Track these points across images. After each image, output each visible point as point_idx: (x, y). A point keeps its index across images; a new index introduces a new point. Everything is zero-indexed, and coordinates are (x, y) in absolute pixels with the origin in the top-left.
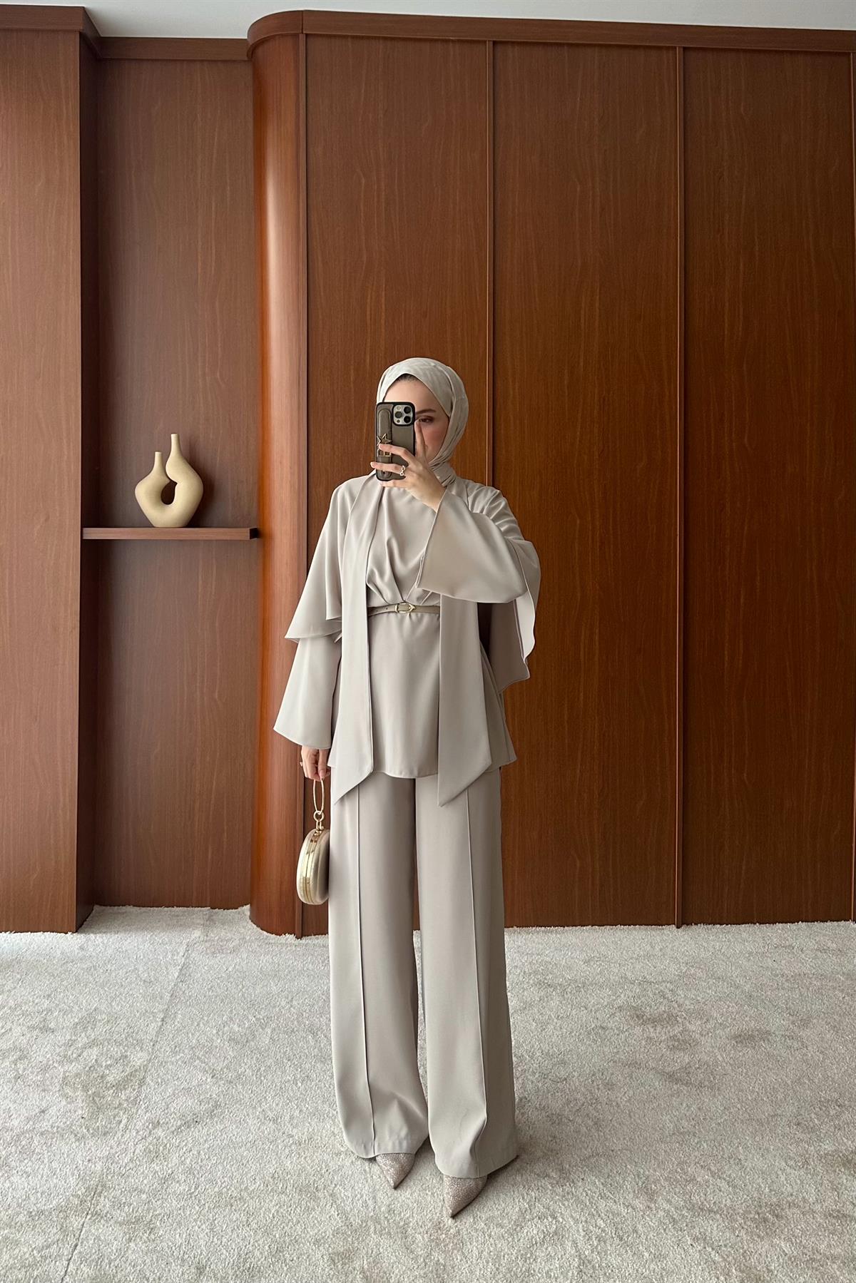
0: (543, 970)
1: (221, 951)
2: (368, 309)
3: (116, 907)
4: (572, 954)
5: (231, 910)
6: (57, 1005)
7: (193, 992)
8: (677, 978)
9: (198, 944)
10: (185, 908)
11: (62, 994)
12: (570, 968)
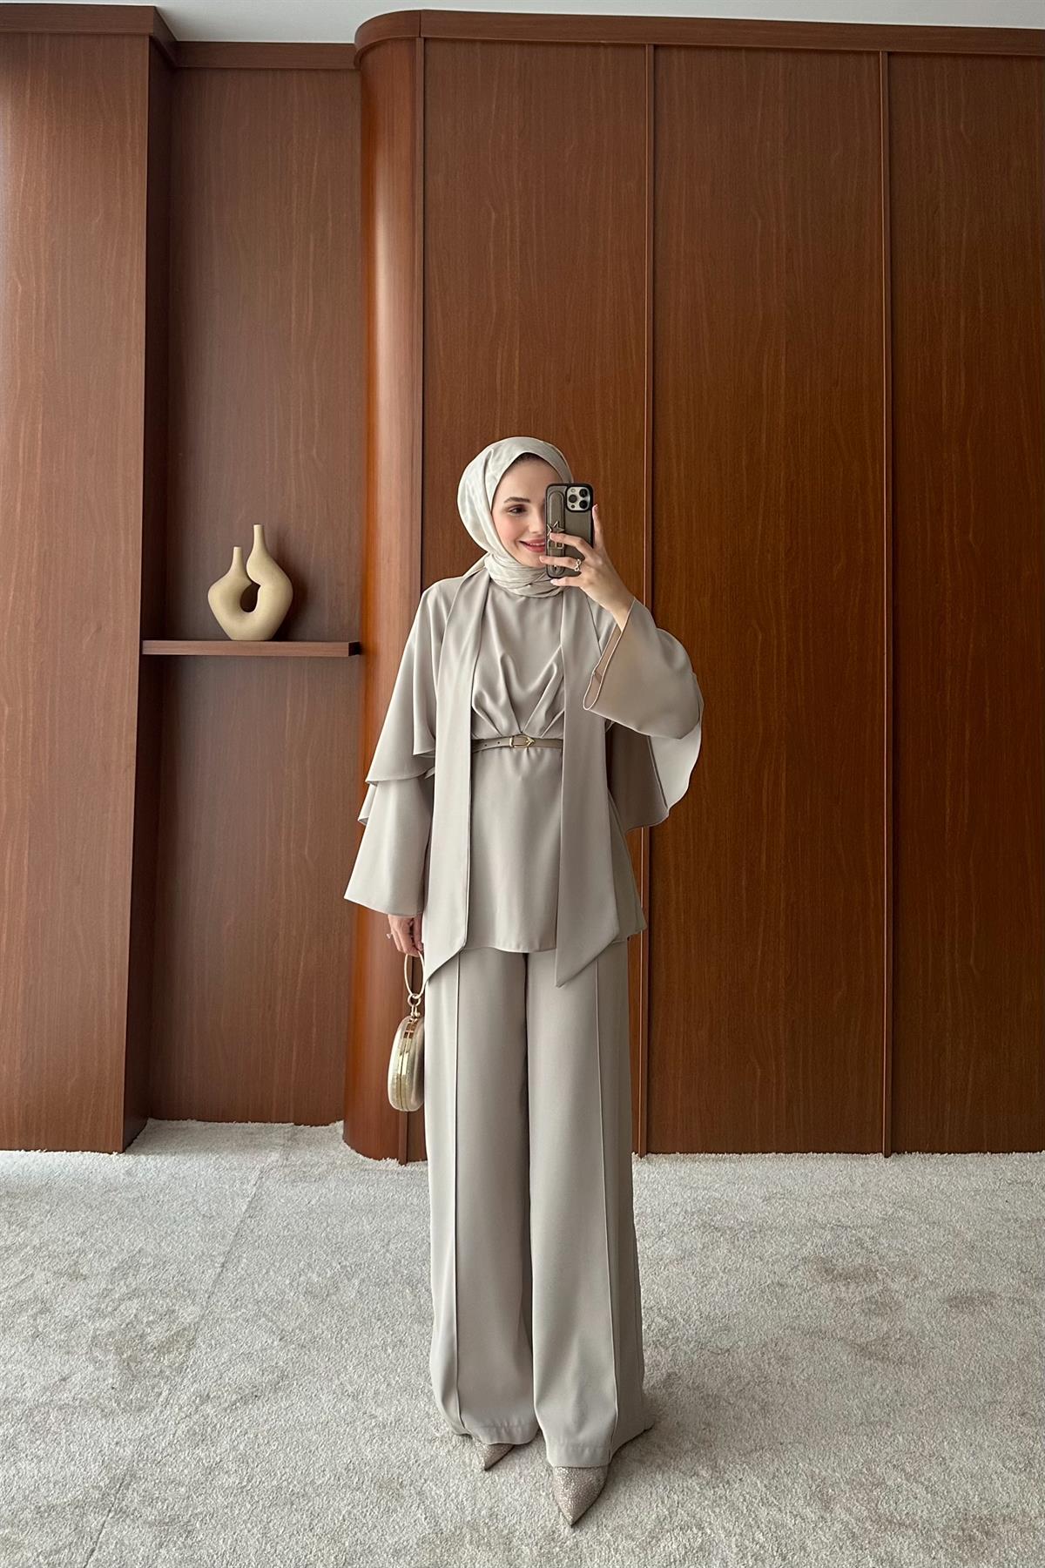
0: (709, 1208)
1: (304, 1178)
2: (498, 372)
3: (175, 1122)
4: (748, 1188)
5: (319, 1127)
6: (93, 1245)
7: (264, 1230)
8: (880, 1222)
9: (275, 1170)
10: (262, 1124)
11: (100, 1231)
12: (745, 1207)
